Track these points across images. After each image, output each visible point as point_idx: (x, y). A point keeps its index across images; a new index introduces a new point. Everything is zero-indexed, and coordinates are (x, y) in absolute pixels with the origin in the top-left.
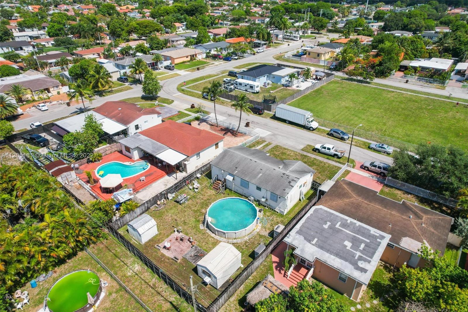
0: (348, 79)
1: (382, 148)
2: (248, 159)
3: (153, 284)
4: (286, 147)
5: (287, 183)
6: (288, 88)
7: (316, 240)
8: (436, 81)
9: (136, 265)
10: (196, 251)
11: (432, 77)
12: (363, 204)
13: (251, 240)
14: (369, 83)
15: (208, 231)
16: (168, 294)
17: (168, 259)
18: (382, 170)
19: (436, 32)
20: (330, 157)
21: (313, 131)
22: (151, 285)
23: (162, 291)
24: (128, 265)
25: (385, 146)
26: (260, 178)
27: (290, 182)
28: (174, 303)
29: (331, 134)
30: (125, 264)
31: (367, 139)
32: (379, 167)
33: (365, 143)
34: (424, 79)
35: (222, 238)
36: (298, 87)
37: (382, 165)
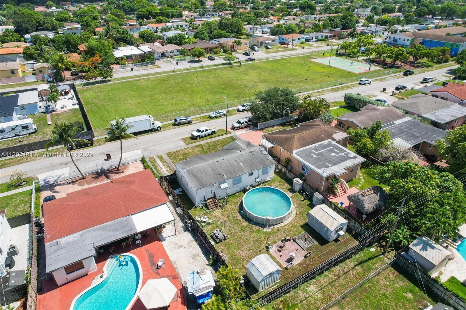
0: (86, 85)
1: (220, 113)
2: (214, 163)
3: (335, 276)
4: (175, 150)
5: (262, 155)
7: (327, 163)
8: (148, 63)
9: (309, 289)
11: (143, 61)
12: (302, 135)
13: (295, 204)
14: (109, 81)
15: (276, 227)
16: (346, 267)
17: (306, 261)
18: (249, 123)
19: (68, 29)
20: (210, 136)
21: (162, 130)
22: (336, 278)
23: (343, 270)
24: (307, 296)
25: (220, 111)
26: (244, 166)
28: (356, 263)
29: (179, 123)
30: (305, 300)
31: (197, 114)
32: (246, 122)
33: (205, 117)
34: (139, 64)
35: (288, 219)
36: (63, 108)
37: (246, 120)
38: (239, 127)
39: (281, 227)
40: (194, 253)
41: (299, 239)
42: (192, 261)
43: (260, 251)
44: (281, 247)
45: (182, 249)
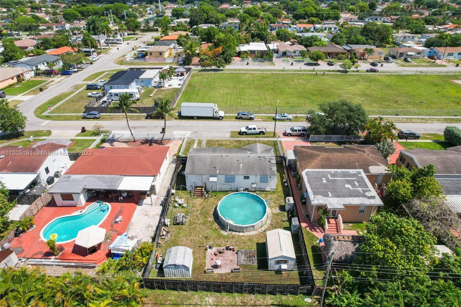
0: (203, 70)
1: (284, 116)
2: (218, 156)
3: (241, 302)
4: (217, 139)
5: (268, 163)
6: (162, 88)
7: (329, 193)
8: (266, 60)
9: (207, 299)
10: (244, 254)
11: (262, 57)
12: (330, 157)
13: (273, 221)
14: (222, 70)
15: (234, 233)
16: (262, 300)
17: (229, 275)
18: (302, 132)
19: (229, 23)
20: (257, 136)
21: (223, 120)
22: (241, 304)
23: (256, 302)
24: (199, 303)
25: (286, 115)
26: (243, 168)
27: (270, 162)
28: (276, 303)
29: (240, 117)
30: (194, 305)
31: (265, 113)
32: (299, 131)
33: (269, 118)
34: (257, 60)
35: (252, 232)
36: (170, 86)
37: (300, 128)
38: (290, 134)
39: (238, 236)
40: (151, 224)
41: (242, 253)
42: (144, 229)
43: (200, 247)
44: (220, 253)
45: (146, 217)
